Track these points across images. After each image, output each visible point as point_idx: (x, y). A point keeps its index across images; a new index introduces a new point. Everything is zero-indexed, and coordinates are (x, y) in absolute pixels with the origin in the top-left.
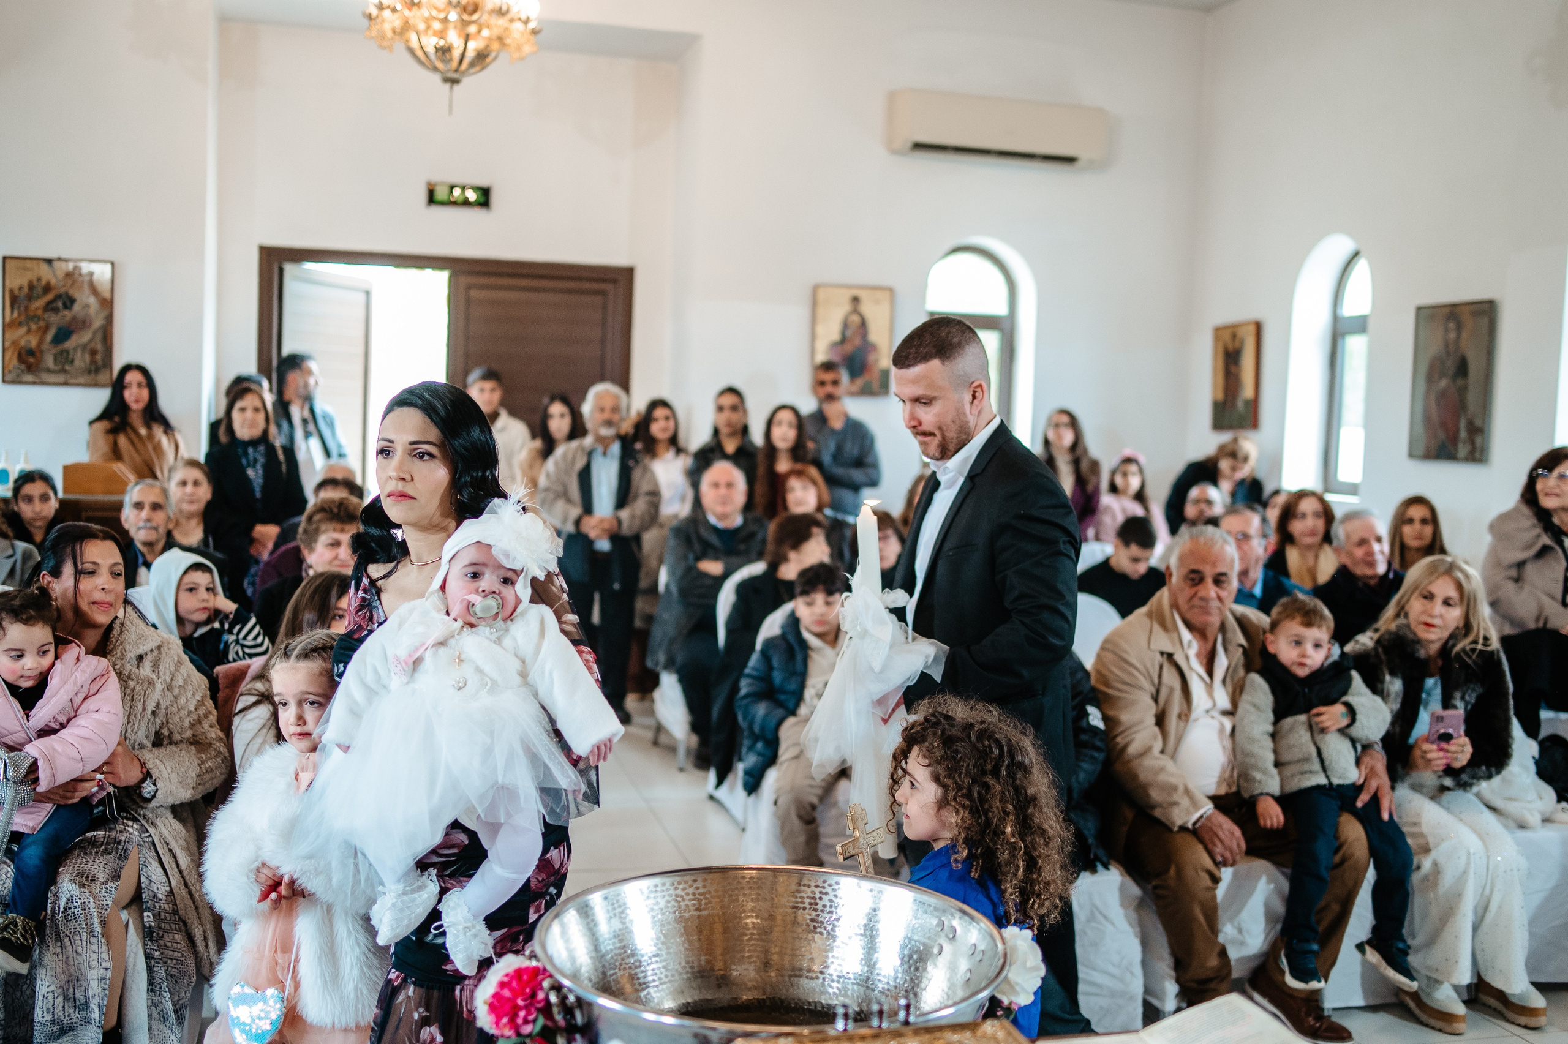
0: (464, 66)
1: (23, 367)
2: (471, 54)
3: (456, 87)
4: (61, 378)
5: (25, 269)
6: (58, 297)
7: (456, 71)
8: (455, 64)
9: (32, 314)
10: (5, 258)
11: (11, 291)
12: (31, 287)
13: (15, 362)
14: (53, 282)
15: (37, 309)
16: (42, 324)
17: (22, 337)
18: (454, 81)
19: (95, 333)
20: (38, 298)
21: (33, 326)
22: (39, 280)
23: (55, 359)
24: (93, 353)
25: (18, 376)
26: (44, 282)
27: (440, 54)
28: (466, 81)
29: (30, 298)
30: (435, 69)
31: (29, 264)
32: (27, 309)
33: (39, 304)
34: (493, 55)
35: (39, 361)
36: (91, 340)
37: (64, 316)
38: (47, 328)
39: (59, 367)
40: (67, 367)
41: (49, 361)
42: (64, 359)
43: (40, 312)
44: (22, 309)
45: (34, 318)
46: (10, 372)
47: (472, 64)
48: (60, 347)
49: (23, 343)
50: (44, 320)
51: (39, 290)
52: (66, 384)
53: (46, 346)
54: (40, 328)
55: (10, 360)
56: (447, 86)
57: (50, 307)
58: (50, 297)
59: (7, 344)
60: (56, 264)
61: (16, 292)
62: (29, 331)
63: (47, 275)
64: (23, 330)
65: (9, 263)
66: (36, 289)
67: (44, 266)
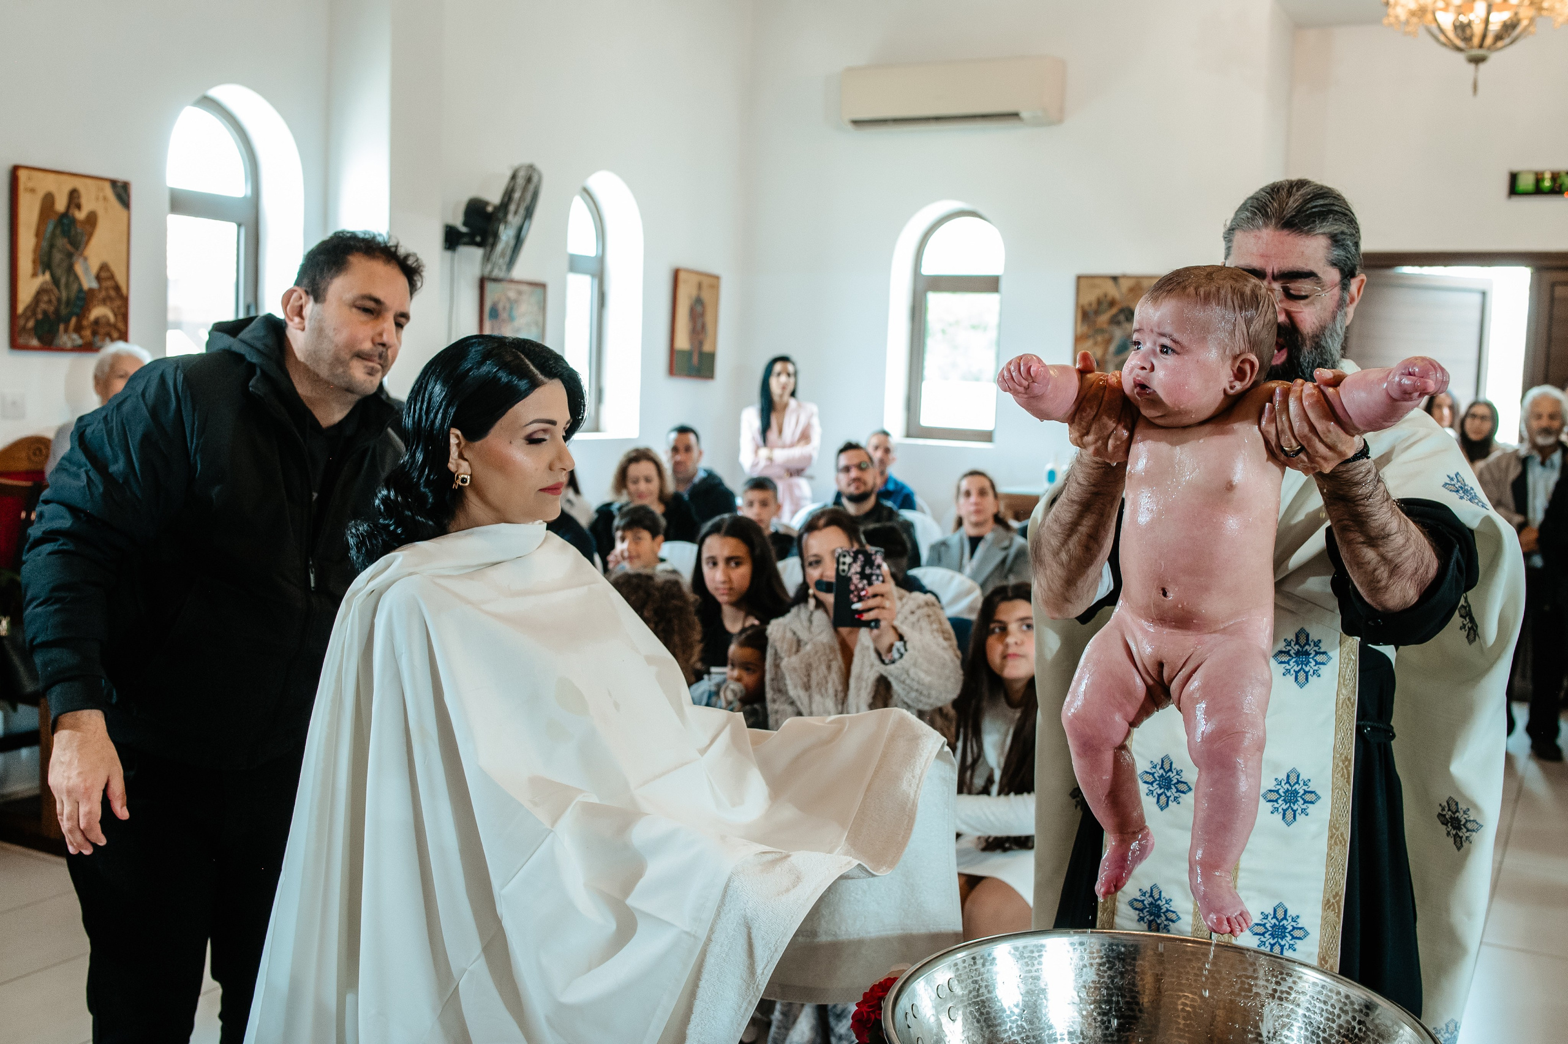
0: (1489, 41)
2: (1495, 26)
3: (1482, 67)
5: (1095, 286)
6: (1122, 311)
7: (1481, 46)
8: (1476, 41)
9: (1098, 327)
10: (1079, 278)
11: (1083, 307)
12: (1099, 302)
14: (1117, 297)
15: (1102, 323)
16: (1107, 336)
17: (1089, 349)
18: (1477, 60)
20: (1105, 312)
21: (1099, 339)
22: (1106, 296)
26: (1109, 298)
27: (1459, 32)
28: (1495, 58)
29: (1097, 313)
30: (1459, 49)
31: (1097, 281)
32: (1095, 322)
33: (1104, 318)
34: (1525, 23)
38: (1109, 341)
43: (1105, 326)
44: (1091, 323)
45: (1101, 331)
47: (1499, 37)
50: (1108, 332)
51: (1105, 305)
53: (1109, 357)
54: (1105, 340)
56: (1472, 66)
57: (1114, 321)
58: (1114, 311)
60: (1122, 281)
61: (1087, 308)
62: (1096, 344)
63: (1113, 291)
64: (1090, 343)
65: (1083, 282)
66: (1104, 303)
67: (1110, 283)
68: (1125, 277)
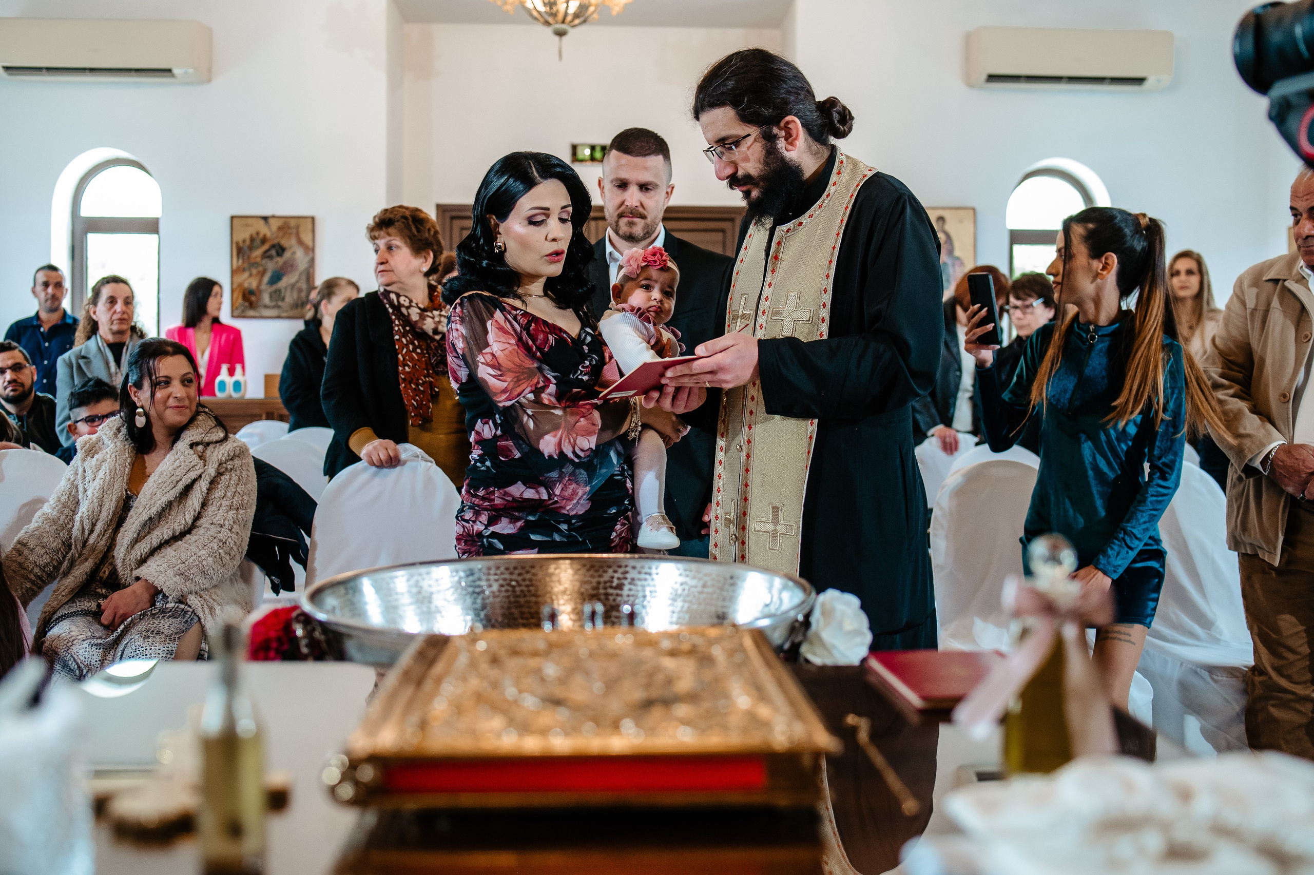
0: (569, 18)
1: (247, 304)
2: (573, 6)
3: (564, 38)
4: (274, 312)
5: (247, 225)
6: (273, 246)
7: (563, 22)
8: (560, 16)
9: (252, 261)
10: (232, 218)
11: (237, 244)
12: (252, 239)
13: (240, 300)
14: (269, 235)
15: (256, 257)
16: (261, 269)
17: (245, 280)
18: (561, 34)
19: (301, 274)
20: (258, 248)
21: (254, 271)
22: (258, 233)
23: (271, 297)
24: (300, 291)
25: (243, 311)
26: (261, 235)
27: (548, 8)
28: (573, 33)
29: (251, 248)
30: (547, 23)
31: (250, 221)
32: (249, 257)
33: (258, 253)
34: (592, 8)
35: (259, 299)
36: (297, 281)
37: (277, 262)
38: (263, 273)
39: (273, 304)
40: (280, 303)
41: (266, 299)
42: (277, 296)
43: (258, 260)
44: (246, 257)
45: (255, 264)
46: (237, 308)
47: (576, 16)
48: (275, 287)
49: (246, 285)
50: (262, 265)
51: (258, 242)
52: (279, 317)
53: (263, 287)
54: (259, 272)
55: (237, 298)
56: (557, 38)
57: (266, 255)
58: (266, 247)
59: (235, 286)
60: (271, 221)
61: (241, 244)
62: (251, 275)
63: (264, 230)
64: (246, 275)
65: (236, 221)
66: (255, 241)
67: (262, 222)
68: (273, 217)
